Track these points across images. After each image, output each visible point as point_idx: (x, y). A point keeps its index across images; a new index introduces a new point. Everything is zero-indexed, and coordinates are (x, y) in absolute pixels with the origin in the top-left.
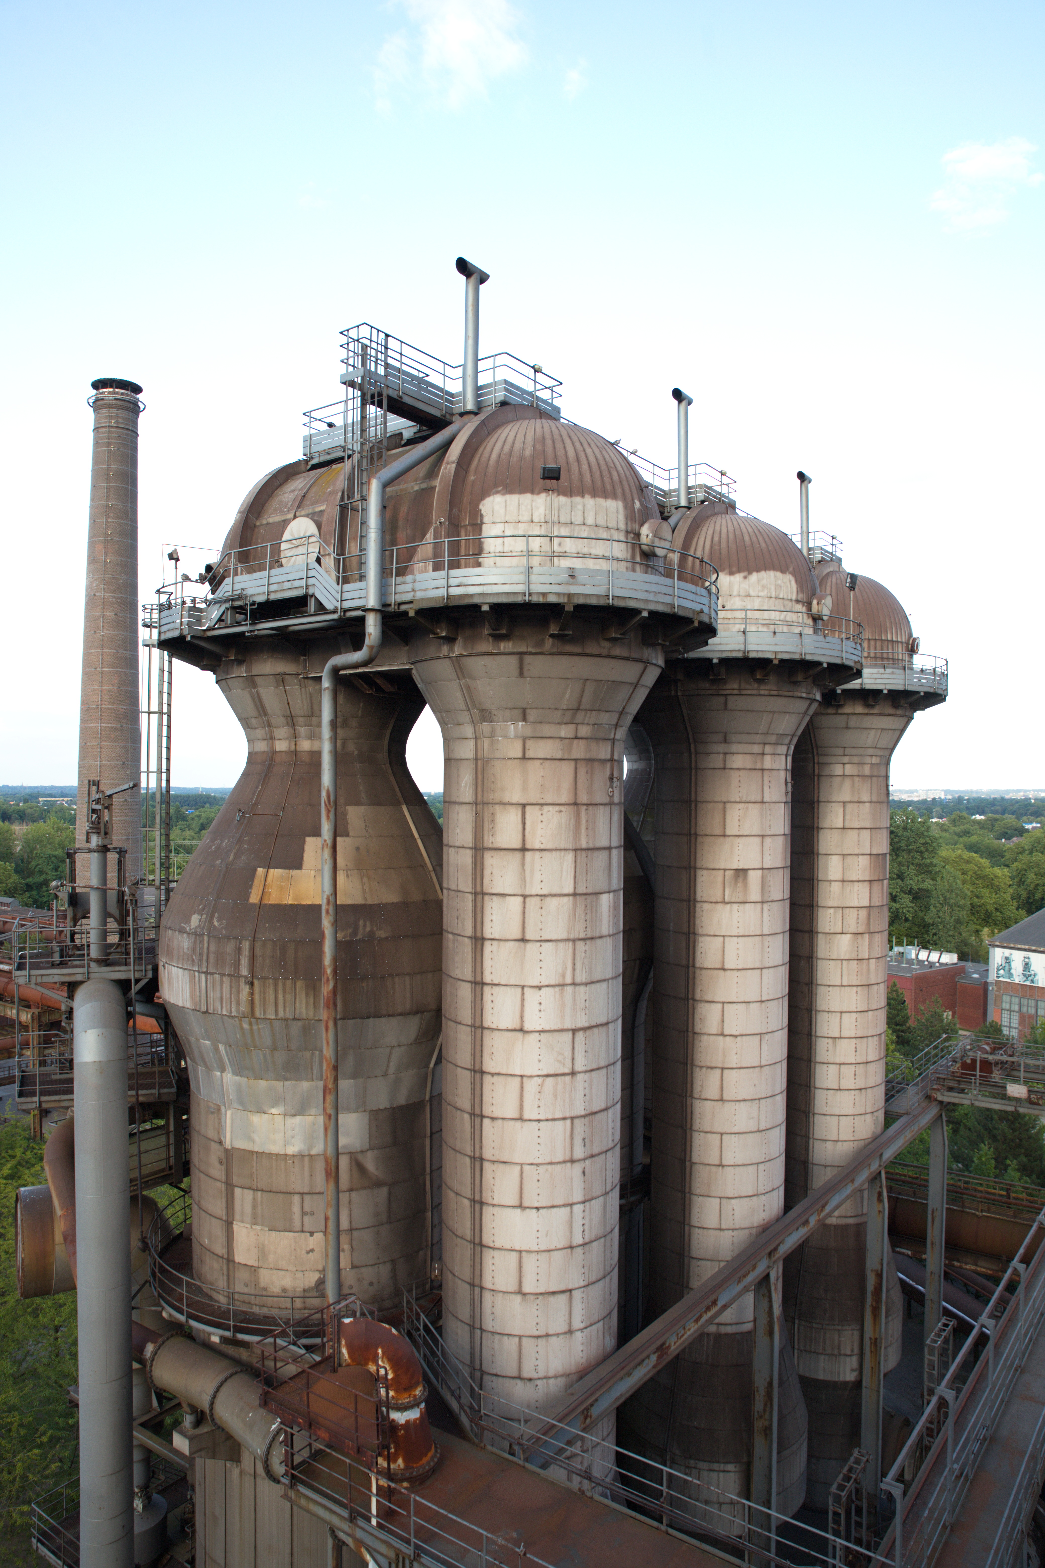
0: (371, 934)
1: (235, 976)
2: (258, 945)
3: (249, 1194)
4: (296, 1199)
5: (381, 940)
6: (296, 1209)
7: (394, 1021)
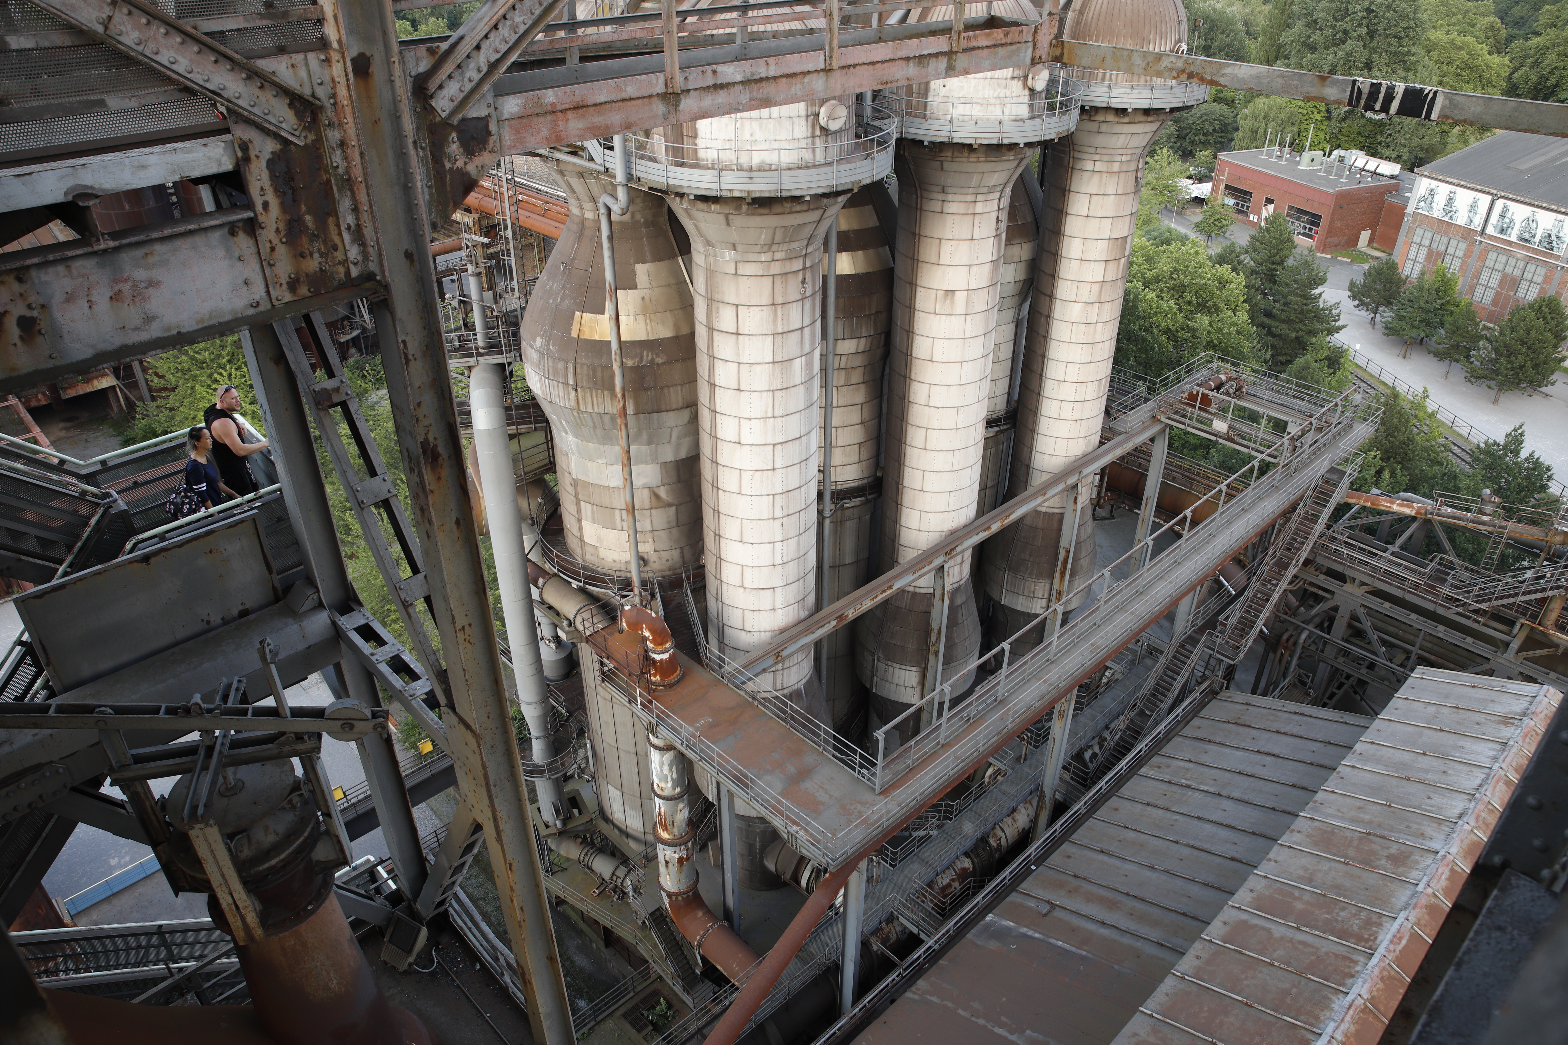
0: (652, 360)
1: (566, 384)
2: (578, 367)
3: (589, 506)
4: (617, 512)
5: (659, 365)
6: (618, 517)
7: (671, 414)
